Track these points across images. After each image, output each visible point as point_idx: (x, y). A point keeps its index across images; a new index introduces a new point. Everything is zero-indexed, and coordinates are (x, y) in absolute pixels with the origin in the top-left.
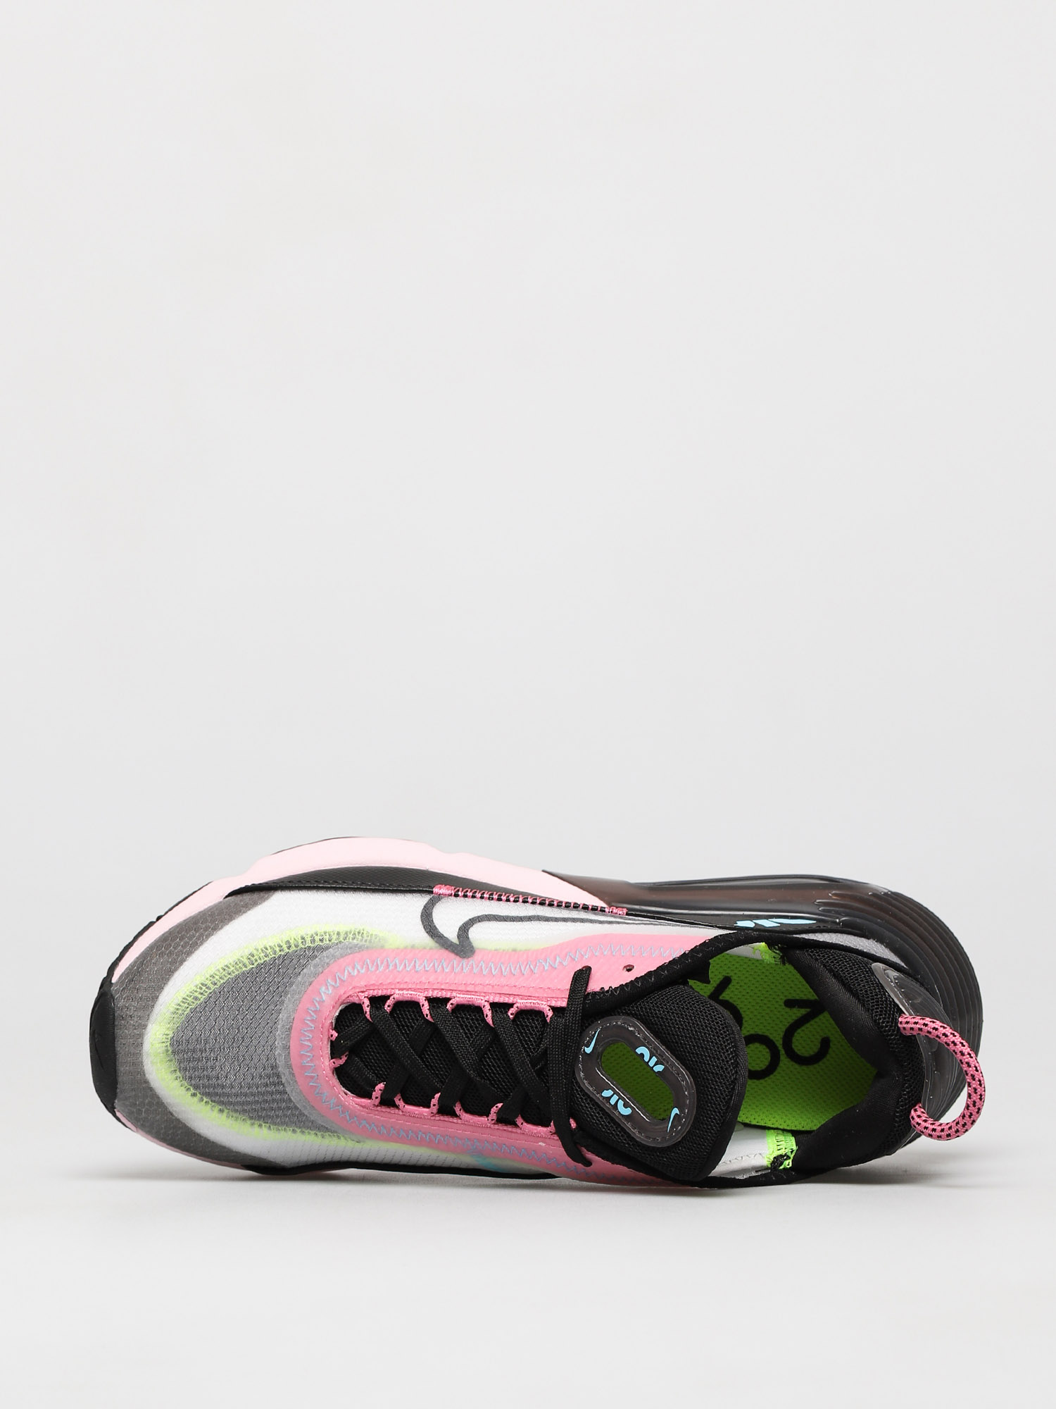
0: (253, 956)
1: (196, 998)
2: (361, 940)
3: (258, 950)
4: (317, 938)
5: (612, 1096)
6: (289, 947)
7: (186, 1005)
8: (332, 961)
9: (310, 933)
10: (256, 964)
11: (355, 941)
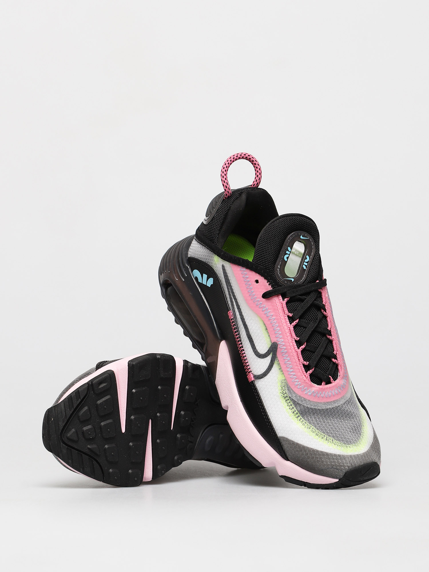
0: (308, 427)
1: (332, 440)
2: (285, 390)
3: (305, 427)
4: (291, 407)
5: (305, 265)
6: (299, 416)
7: (337, 443)
8: (298, 395)
9: (290, 411)
10: (310, 425)
11: (287, 392)
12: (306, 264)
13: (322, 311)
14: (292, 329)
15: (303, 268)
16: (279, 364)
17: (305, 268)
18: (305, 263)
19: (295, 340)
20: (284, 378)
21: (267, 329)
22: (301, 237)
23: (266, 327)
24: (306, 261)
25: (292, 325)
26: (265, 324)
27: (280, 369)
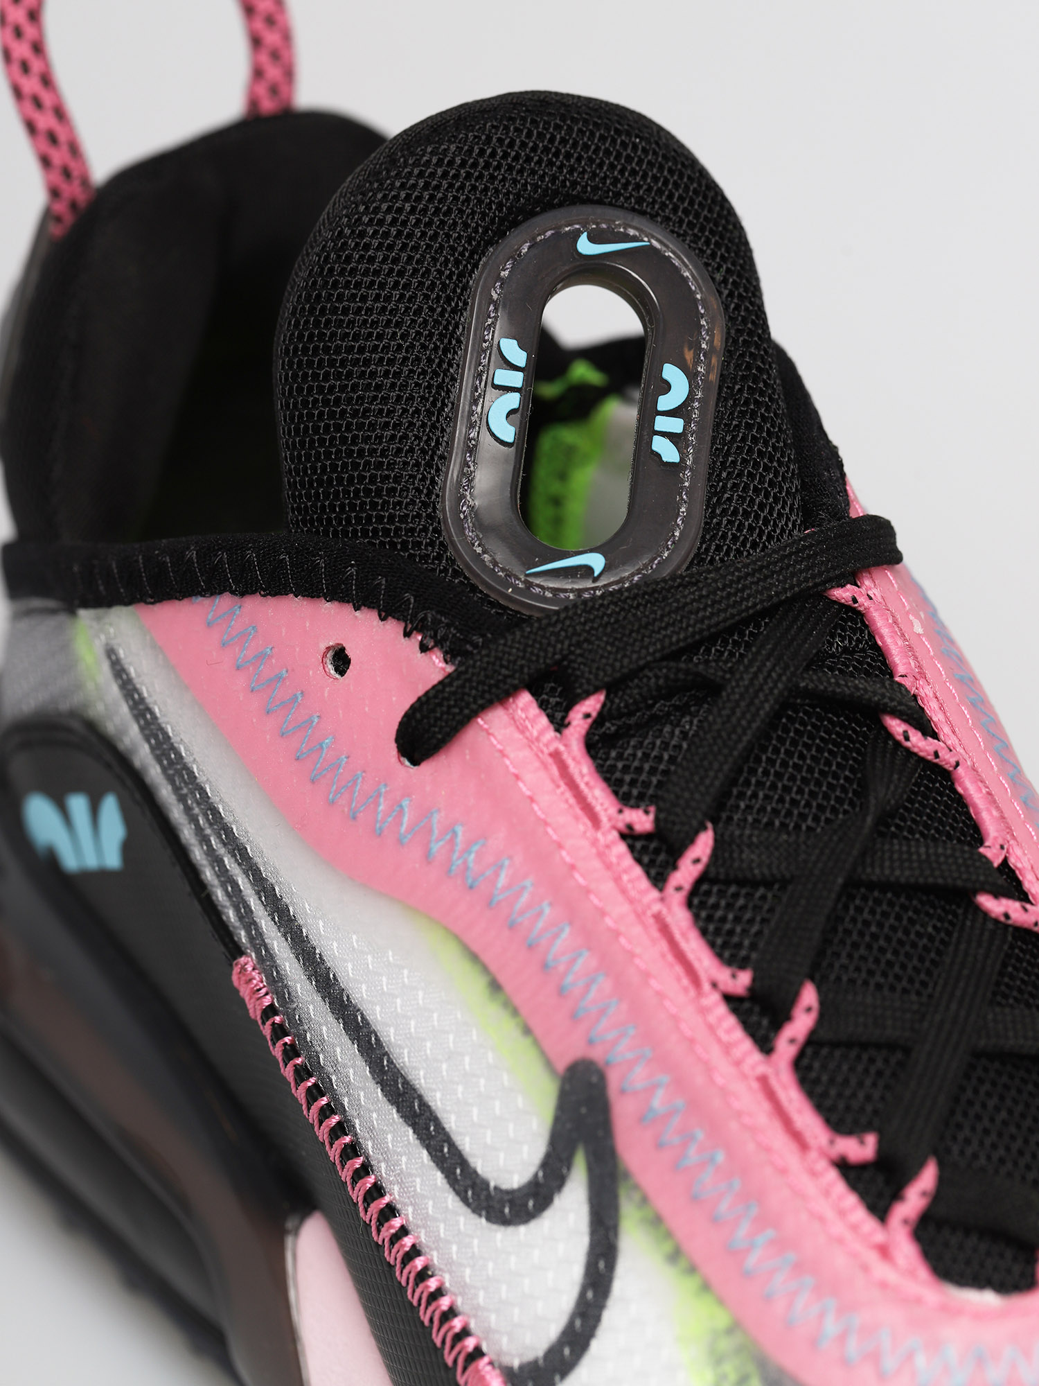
5: (663, 433)
12: (676, 425)
13: (897, 727)
14: (680, 918)
15: (658, 456)
16: (657, 1221)
17: (668, 452)
18: (662, 423)
19: (729, 998)
20: (722, 1319)
21: (495, 986)
22: (585, 246)
23: (485, 969)
24: (665, 403)
25: (670, 888)
26: (474, 957)
27: (675, 1256)
